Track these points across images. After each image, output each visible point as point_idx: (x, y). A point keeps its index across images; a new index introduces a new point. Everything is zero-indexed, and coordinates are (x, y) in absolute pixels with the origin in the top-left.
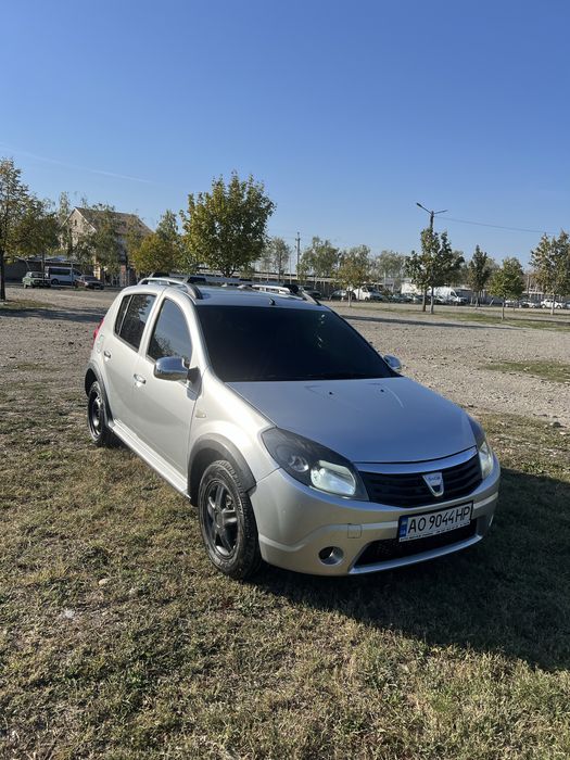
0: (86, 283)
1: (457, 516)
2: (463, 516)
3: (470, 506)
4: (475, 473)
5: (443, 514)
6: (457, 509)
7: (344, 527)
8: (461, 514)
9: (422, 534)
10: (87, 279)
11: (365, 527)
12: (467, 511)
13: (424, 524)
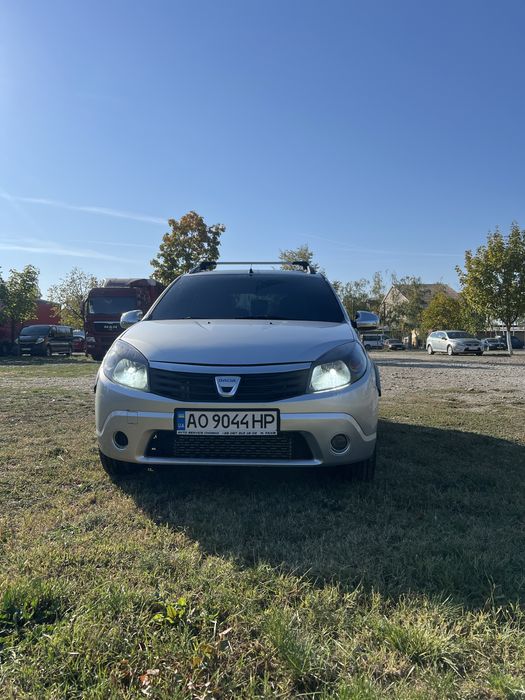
0: (390, 346)
1: (254, 421)
2: (264, 423)
3: (274, 414)
4: (294, 384)
5: (232, 415)
6: (252, 413)
7: (124, 414)
8: (261, 421)
9: (204, 431)
10: (391, 342)
11: (141, 414)
12: (269, 419)
13: (205, 422)
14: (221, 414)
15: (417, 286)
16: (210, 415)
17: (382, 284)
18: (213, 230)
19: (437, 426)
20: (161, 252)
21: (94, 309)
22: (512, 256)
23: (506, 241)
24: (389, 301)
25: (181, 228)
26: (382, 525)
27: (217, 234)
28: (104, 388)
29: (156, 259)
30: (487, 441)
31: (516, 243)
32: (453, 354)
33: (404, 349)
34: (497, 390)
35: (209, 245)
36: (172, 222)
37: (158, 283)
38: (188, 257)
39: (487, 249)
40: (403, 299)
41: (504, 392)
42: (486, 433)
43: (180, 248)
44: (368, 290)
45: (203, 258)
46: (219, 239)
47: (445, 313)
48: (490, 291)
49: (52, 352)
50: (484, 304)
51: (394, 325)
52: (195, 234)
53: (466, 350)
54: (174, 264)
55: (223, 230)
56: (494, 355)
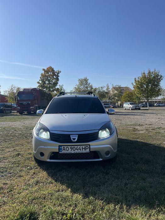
0: (112, 107)
1: (83, 149)
2: (85, 149)
3: (89, 146)
4: (94, 137)
5: (76, 147)
6: (82, 146)
7: (43, 147)
8: (85, 148)
9: (68, 152)
10: (112, 106)
11: (48, 147)
12: (87, 148)
13: (68, 149)
14: (73, 147)
15: (120, 88)
16: (69, 147)
17: (109, 87)
18: (57, 72)
19: (131, 139)
20: (40, 79)
21: (19, 98)
22: (149, 80)
23: (146, 74)
24: (111, 92)
25: (46, 71)
26: (121, 179)
27: (58, 73)
28: (36, 138)
29: (39, 81)
30: (146, 145)
31: (150, 75)
32: (132, 109)
33: (116, 107)
34: (146, 124)
35: (56, 77)
36: (44, 70)
37: (40, 89)
38: (49, 81)
39: (141, 77)
40: (116, 92)
41: (149, 125)
42: (145, 141)
43: (46, 78)
44: (105, 89)
45: (54, 81)
46: (59, 75)
47: (129, 97)
48: (142, 90)
49: (5, 111)
50: (141, 94)
51: (113, 100)
52: (51, 73)
53: (135, 108)
54: (44, 83)
55: (60, 72)
56: (144, 110)
